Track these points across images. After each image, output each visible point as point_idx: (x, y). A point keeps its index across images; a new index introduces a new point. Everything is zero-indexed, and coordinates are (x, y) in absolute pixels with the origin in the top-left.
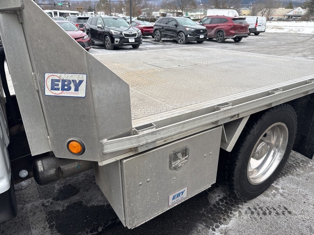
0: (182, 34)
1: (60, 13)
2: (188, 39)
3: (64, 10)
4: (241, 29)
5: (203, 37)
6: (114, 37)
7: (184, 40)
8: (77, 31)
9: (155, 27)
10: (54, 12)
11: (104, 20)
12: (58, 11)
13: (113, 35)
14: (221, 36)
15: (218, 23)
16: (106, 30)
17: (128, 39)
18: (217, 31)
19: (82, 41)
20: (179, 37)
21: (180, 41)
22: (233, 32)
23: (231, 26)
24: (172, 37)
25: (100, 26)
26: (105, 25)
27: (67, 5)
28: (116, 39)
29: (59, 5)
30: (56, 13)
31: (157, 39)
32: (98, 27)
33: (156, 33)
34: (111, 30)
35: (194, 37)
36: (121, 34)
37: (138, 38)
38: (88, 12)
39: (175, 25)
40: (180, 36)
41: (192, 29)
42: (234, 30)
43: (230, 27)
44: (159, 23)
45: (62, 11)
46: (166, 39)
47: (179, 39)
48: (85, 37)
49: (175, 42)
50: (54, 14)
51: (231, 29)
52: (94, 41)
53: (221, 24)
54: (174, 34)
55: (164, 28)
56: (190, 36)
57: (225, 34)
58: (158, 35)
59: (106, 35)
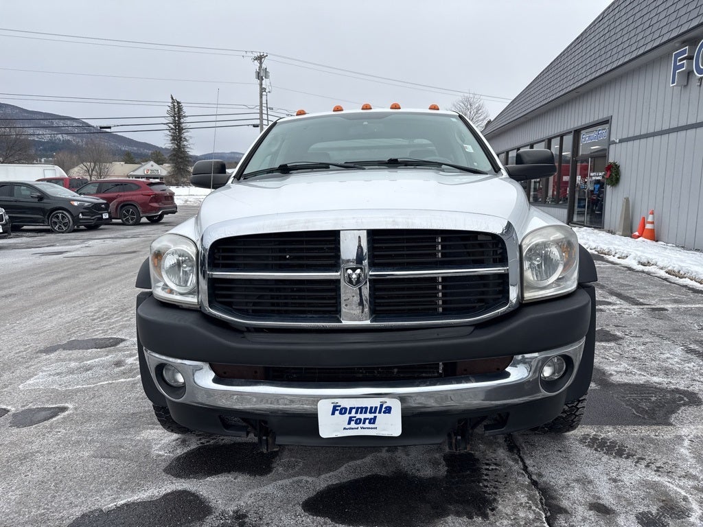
0: (62, 213)
2: (81, 221)
4: (166, 200)
5: (107, 217)
7: (70, 224)
14: (133, 214)
15: (119, 192)
18: (120, 206)
20: (55, 220)
21: (60, 227)
22: (155, 205)
23: (150, 195)
35: (93, 218)
39: (38, 197)
40: (58, 217)
41: (86, 204)
42: (156, 202)
43: (150, 197)
47: (55, 223)
51: (151, 201)
53: (126, 193)
56: (83, 215)
57: (140, 209)
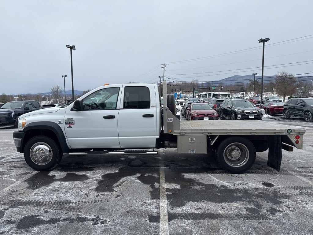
0: (309, 113)
1: (213, 94)
3: (217, 92)
6: (237, 114)
7: (311, 118)
8: (211, 110)
9: (285, 107)
10: (209, 94)
11: (233, 102)
12: (212, 93)
13: (237, 113)
16: (233, 109)
17: (249, 116)
19: (212, 116)
20: (306, 116)
21: (307, 119)
24: (300, 115)
25: (229, 106)
26: (232, 106)
27: (220, 88)
28: (238, 116)
29: (213, 89)
30: (210, 95)
31: (285, 117)
32: (228, 107)
33: (285, 112)
34: (236, 110)
36: (243, 112)
37: (258, 115)
38: (240, 93)
39: (302, 105)
40: (307, 114)
44: (288, 103)
45: (215, 93)
46: (295, 117)
47: (306, 117)
48: (215, 114)
49: (303, 120)
50: (209, 95)
52: (224, 117)
54: (301, 113)
55: (296, 108)
58: (287, 114)
59: (232, 113)
